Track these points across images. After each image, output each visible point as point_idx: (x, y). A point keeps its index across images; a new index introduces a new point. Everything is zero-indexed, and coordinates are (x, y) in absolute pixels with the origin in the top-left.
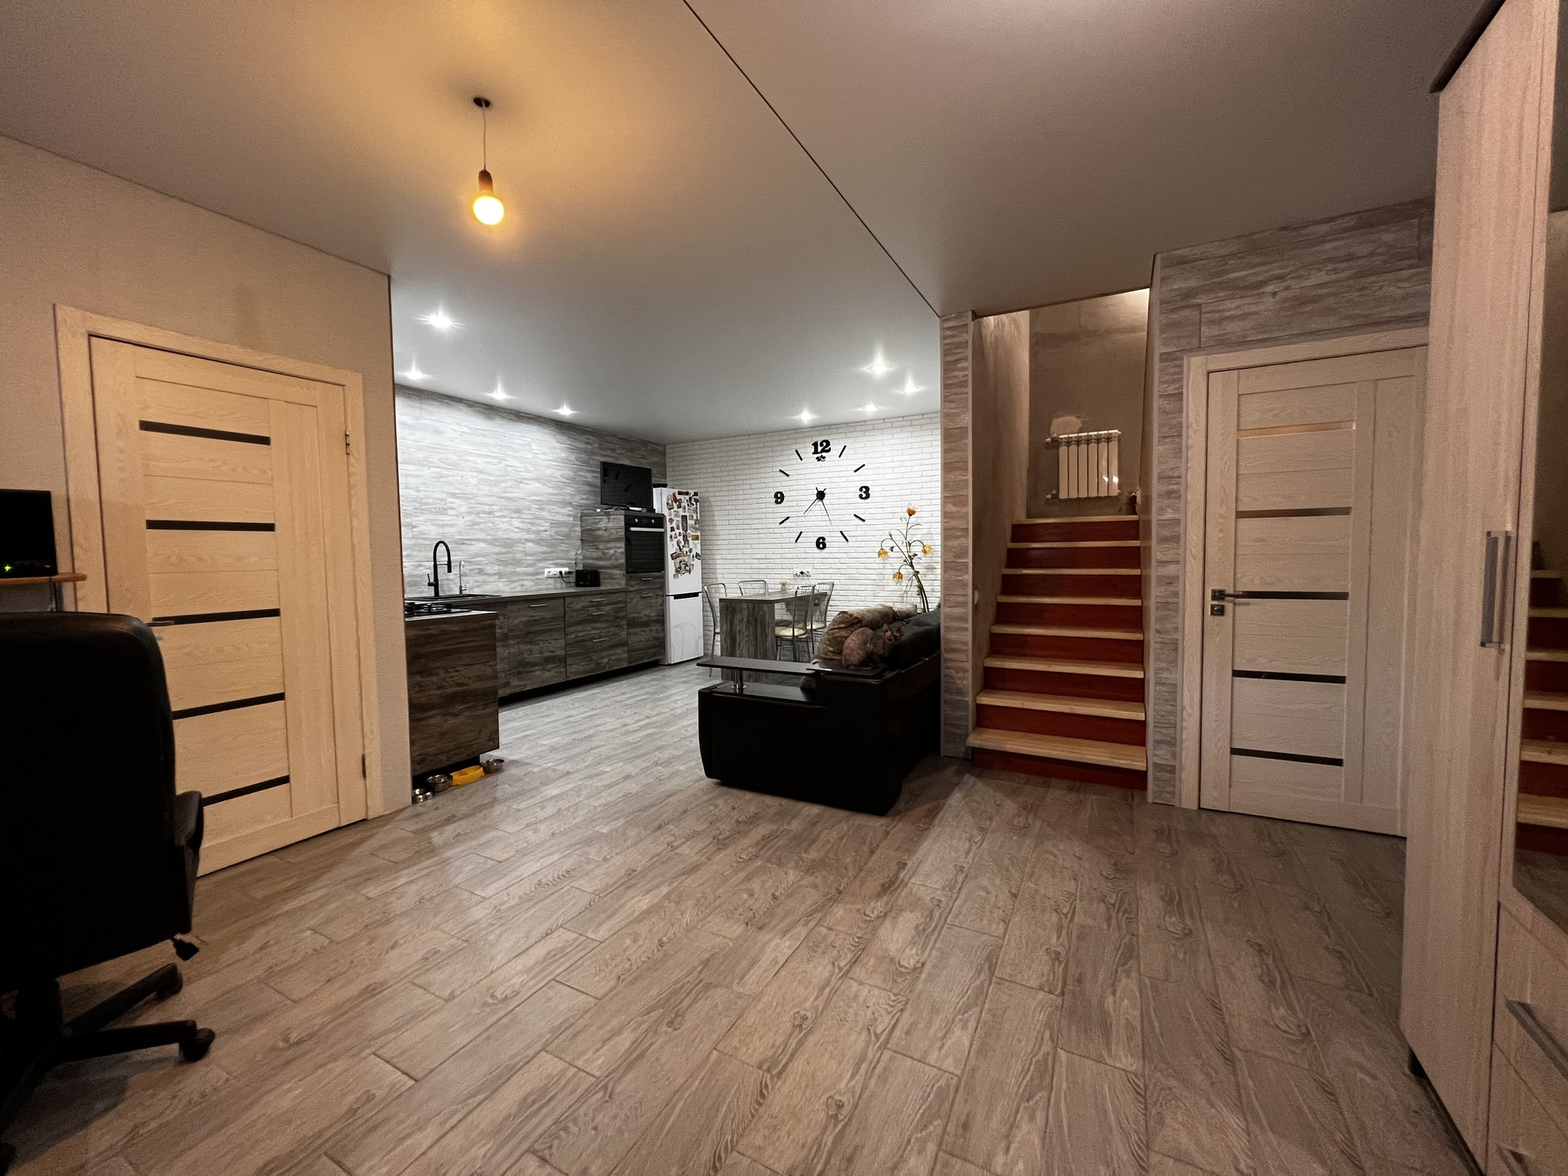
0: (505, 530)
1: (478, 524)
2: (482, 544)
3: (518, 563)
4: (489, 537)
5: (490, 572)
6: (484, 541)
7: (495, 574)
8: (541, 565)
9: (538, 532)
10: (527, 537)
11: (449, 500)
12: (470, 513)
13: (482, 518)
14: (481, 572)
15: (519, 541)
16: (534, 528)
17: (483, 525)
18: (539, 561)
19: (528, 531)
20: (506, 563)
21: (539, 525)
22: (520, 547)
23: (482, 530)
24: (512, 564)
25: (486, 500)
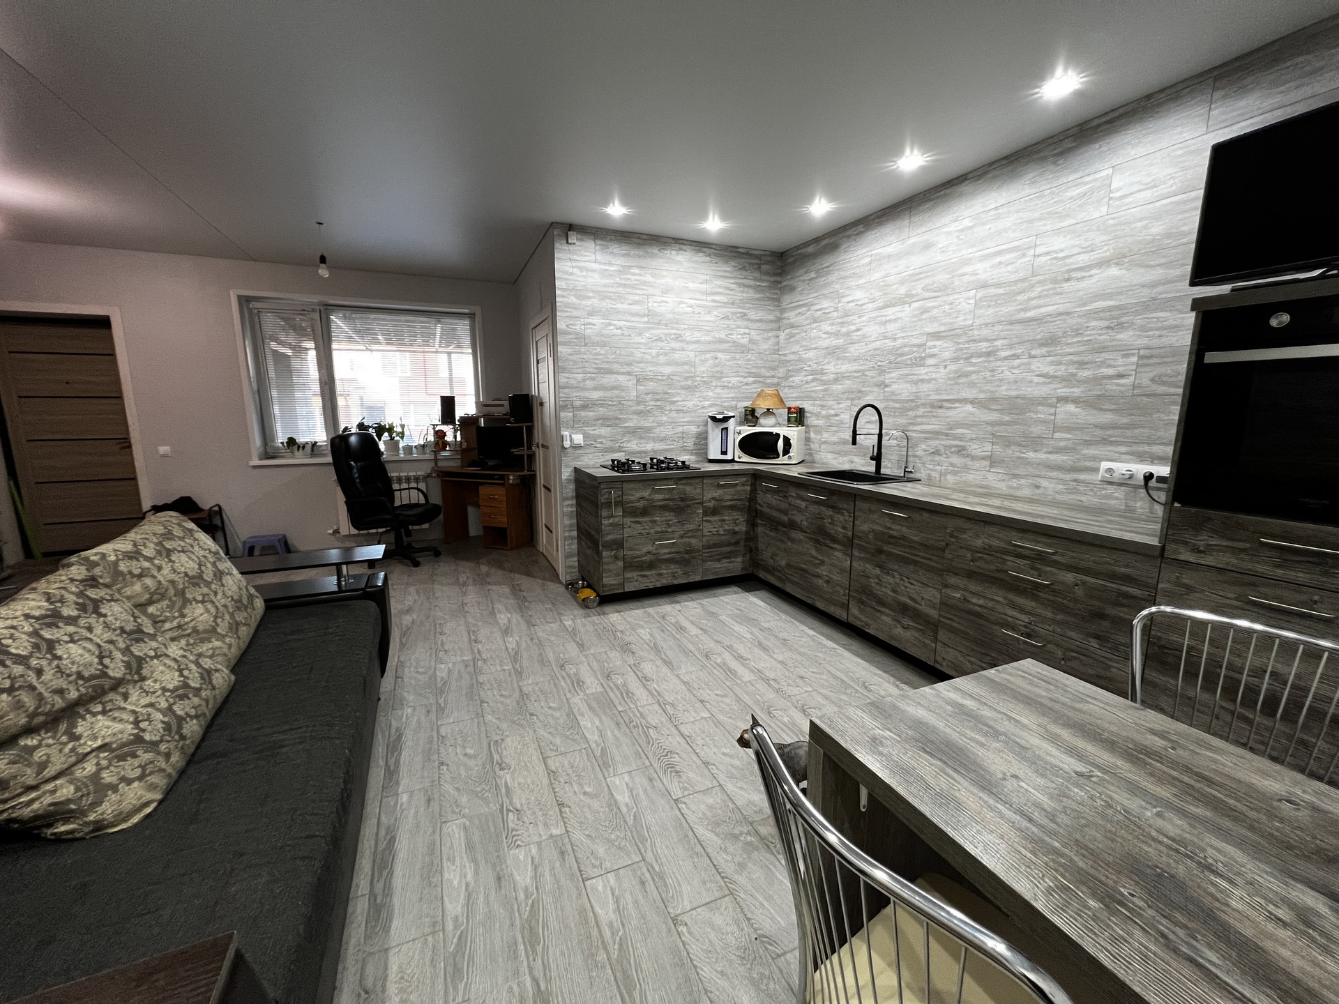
0: (1016, 382)
1: (966, 375)
2: (969, 408)
3: (1035, 443)
4: (982, 396)
5: (974, 453)
6: (972, 402)
7: (983, 458)
8: (1091, 451)
9: (1097, 380)
10: (1063, 392)
11: (930, 344)
12: (957, 359)
13: (974, 365)
14: (961, 451)
15: (1043, 401)
16: (1086, 373)
17: (974, 377)
18: (1087, 443)
19: (1068, 380)
20: (1008, 442)
21: (1104, 364)
22: (1043, 413)
23: (972, 385)
24: (1019, 445)
25: (985, 332)
